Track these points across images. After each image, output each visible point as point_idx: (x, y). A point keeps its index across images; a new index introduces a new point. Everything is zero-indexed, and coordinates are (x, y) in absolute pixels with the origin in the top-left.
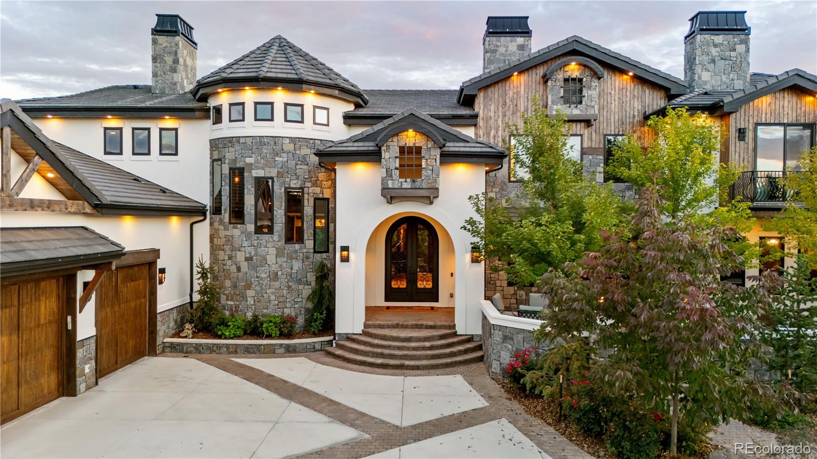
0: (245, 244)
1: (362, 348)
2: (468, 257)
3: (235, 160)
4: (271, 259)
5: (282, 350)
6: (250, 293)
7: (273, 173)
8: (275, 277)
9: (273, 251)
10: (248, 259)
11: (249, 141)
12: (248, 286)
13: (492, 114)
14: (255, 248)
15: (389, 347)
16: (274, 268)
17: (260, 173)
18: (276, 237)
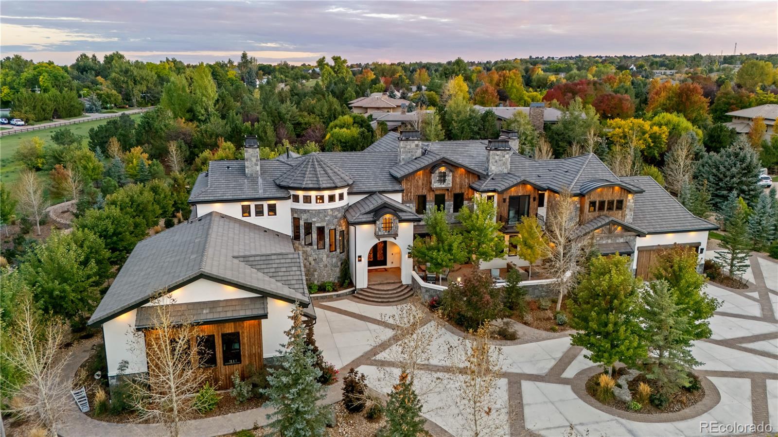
0: (313, 254)
1: (370, 294)
2: (407, 256)
3: (307, 219)
4: (324, 259)
5: (335, 297)
6: (316, 273)
7: (324, 224)
8: (326, 266)
9: (325, 256)
10: (314, 260)
11: (314, 212)
12: (315, 271)
13: (409, 187)
14: (318, 255)
15: (381, 294)
16: (326, 263)
17: (319, 225)
18: (326, 250)
